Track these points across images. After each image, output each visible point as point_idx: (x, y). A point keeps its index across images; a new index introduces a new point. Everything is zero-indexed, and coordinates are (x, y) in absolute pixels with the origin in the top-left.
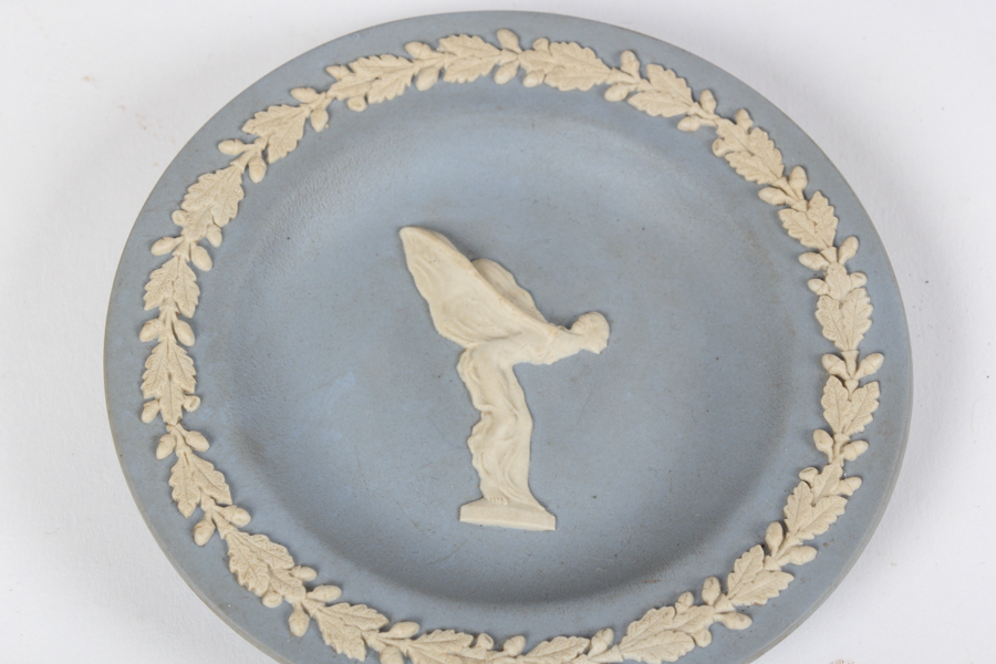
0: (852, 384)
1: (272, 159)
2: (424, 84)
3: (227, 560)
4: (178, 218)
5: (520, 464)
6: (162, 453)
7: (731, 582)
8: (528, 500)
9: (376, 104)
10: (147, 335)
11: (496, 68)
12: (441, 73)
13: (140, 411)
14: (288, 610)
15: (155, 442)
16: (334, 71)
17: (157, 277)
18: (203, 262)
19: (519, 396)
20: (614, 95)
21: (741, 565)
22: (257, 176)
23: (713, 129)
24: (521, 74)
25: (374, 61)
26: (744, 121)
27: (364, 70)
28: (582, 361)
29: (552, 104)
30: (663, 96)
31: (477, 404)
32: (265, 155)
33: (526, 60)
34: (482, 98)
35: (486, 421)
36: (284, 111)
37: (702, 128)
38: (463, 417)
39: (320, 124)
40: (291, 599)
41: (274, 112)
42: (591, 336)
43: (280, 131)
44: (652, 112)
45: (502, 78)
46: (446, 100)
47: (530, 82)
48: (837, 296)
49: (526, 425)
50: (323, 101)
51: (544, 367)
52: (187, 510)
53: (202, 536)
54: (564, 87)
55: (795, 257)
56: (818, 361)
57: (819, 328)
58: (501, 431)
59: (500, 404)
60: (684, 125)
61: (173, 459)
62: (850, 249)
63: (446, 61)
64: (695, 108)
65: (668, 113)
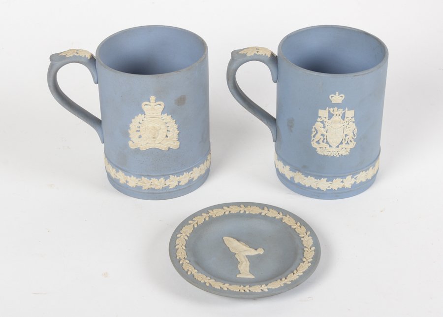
0: (309, 251)
1: (198, 224)
2: (227, 213)
3: (194, 277)
4: (181, 232)
5: (248, 269)
6: (181, 262)
7: (287, 278)
8: (249, 273)
9: (218, 217)
10: (177, 247)
11: (240, 211)
12: (230, 212)
13: (176, 257)
14: (205, 283)
15: (179, 261)
16: (210, 211)
17: (178, 240)
18: (186, 238)
19: (247, 259)
20: (263, 214)
21: (289, 276)
22: (196, 226)
23: (282, 218)
24: (245, 211)
25: (217, 210)
26: (288, 216)
27: (215, 211)
28: (259, 255)
29: (251, 216)
30: (272, 214)
31: (239, 261)
32: (197, 223)
33: (246, 209)
34: (238, 215)
35: (241, 263)
36: (200, 217)
37: (280, 218)
38: (236, 263)
39: (207, 219)
40: (206, 281)
41: (198, 217)
42: (261, 251)
43: (200, 220)
44: (270, 216)
45: (241, 212)
46: (231, 216)
47: (247, 213)
48: (306, 240)
49: (248, 263)
50: (208, 215)
51: (252, 256)
52: (186, 270)
53: (189, 273)
54: (253, 213)
55: (299, 236)
56: (303, 249)
57: (303, 245)
58: (244, 264)
59: (243, 260)
60: (277, 218)
61: (183, 263)
62: (309, 233)
63: (231, 210)
64: (279, 215)
65: (273, 216)
